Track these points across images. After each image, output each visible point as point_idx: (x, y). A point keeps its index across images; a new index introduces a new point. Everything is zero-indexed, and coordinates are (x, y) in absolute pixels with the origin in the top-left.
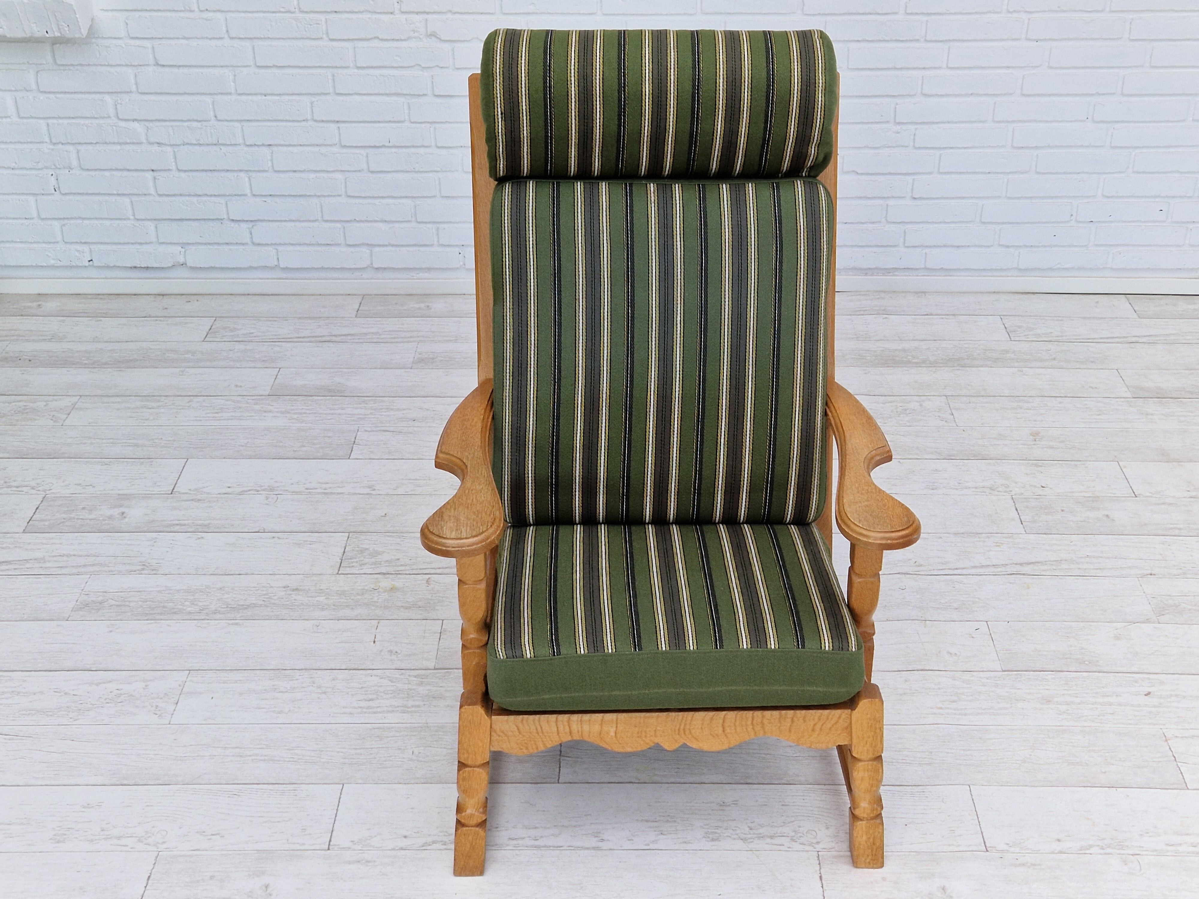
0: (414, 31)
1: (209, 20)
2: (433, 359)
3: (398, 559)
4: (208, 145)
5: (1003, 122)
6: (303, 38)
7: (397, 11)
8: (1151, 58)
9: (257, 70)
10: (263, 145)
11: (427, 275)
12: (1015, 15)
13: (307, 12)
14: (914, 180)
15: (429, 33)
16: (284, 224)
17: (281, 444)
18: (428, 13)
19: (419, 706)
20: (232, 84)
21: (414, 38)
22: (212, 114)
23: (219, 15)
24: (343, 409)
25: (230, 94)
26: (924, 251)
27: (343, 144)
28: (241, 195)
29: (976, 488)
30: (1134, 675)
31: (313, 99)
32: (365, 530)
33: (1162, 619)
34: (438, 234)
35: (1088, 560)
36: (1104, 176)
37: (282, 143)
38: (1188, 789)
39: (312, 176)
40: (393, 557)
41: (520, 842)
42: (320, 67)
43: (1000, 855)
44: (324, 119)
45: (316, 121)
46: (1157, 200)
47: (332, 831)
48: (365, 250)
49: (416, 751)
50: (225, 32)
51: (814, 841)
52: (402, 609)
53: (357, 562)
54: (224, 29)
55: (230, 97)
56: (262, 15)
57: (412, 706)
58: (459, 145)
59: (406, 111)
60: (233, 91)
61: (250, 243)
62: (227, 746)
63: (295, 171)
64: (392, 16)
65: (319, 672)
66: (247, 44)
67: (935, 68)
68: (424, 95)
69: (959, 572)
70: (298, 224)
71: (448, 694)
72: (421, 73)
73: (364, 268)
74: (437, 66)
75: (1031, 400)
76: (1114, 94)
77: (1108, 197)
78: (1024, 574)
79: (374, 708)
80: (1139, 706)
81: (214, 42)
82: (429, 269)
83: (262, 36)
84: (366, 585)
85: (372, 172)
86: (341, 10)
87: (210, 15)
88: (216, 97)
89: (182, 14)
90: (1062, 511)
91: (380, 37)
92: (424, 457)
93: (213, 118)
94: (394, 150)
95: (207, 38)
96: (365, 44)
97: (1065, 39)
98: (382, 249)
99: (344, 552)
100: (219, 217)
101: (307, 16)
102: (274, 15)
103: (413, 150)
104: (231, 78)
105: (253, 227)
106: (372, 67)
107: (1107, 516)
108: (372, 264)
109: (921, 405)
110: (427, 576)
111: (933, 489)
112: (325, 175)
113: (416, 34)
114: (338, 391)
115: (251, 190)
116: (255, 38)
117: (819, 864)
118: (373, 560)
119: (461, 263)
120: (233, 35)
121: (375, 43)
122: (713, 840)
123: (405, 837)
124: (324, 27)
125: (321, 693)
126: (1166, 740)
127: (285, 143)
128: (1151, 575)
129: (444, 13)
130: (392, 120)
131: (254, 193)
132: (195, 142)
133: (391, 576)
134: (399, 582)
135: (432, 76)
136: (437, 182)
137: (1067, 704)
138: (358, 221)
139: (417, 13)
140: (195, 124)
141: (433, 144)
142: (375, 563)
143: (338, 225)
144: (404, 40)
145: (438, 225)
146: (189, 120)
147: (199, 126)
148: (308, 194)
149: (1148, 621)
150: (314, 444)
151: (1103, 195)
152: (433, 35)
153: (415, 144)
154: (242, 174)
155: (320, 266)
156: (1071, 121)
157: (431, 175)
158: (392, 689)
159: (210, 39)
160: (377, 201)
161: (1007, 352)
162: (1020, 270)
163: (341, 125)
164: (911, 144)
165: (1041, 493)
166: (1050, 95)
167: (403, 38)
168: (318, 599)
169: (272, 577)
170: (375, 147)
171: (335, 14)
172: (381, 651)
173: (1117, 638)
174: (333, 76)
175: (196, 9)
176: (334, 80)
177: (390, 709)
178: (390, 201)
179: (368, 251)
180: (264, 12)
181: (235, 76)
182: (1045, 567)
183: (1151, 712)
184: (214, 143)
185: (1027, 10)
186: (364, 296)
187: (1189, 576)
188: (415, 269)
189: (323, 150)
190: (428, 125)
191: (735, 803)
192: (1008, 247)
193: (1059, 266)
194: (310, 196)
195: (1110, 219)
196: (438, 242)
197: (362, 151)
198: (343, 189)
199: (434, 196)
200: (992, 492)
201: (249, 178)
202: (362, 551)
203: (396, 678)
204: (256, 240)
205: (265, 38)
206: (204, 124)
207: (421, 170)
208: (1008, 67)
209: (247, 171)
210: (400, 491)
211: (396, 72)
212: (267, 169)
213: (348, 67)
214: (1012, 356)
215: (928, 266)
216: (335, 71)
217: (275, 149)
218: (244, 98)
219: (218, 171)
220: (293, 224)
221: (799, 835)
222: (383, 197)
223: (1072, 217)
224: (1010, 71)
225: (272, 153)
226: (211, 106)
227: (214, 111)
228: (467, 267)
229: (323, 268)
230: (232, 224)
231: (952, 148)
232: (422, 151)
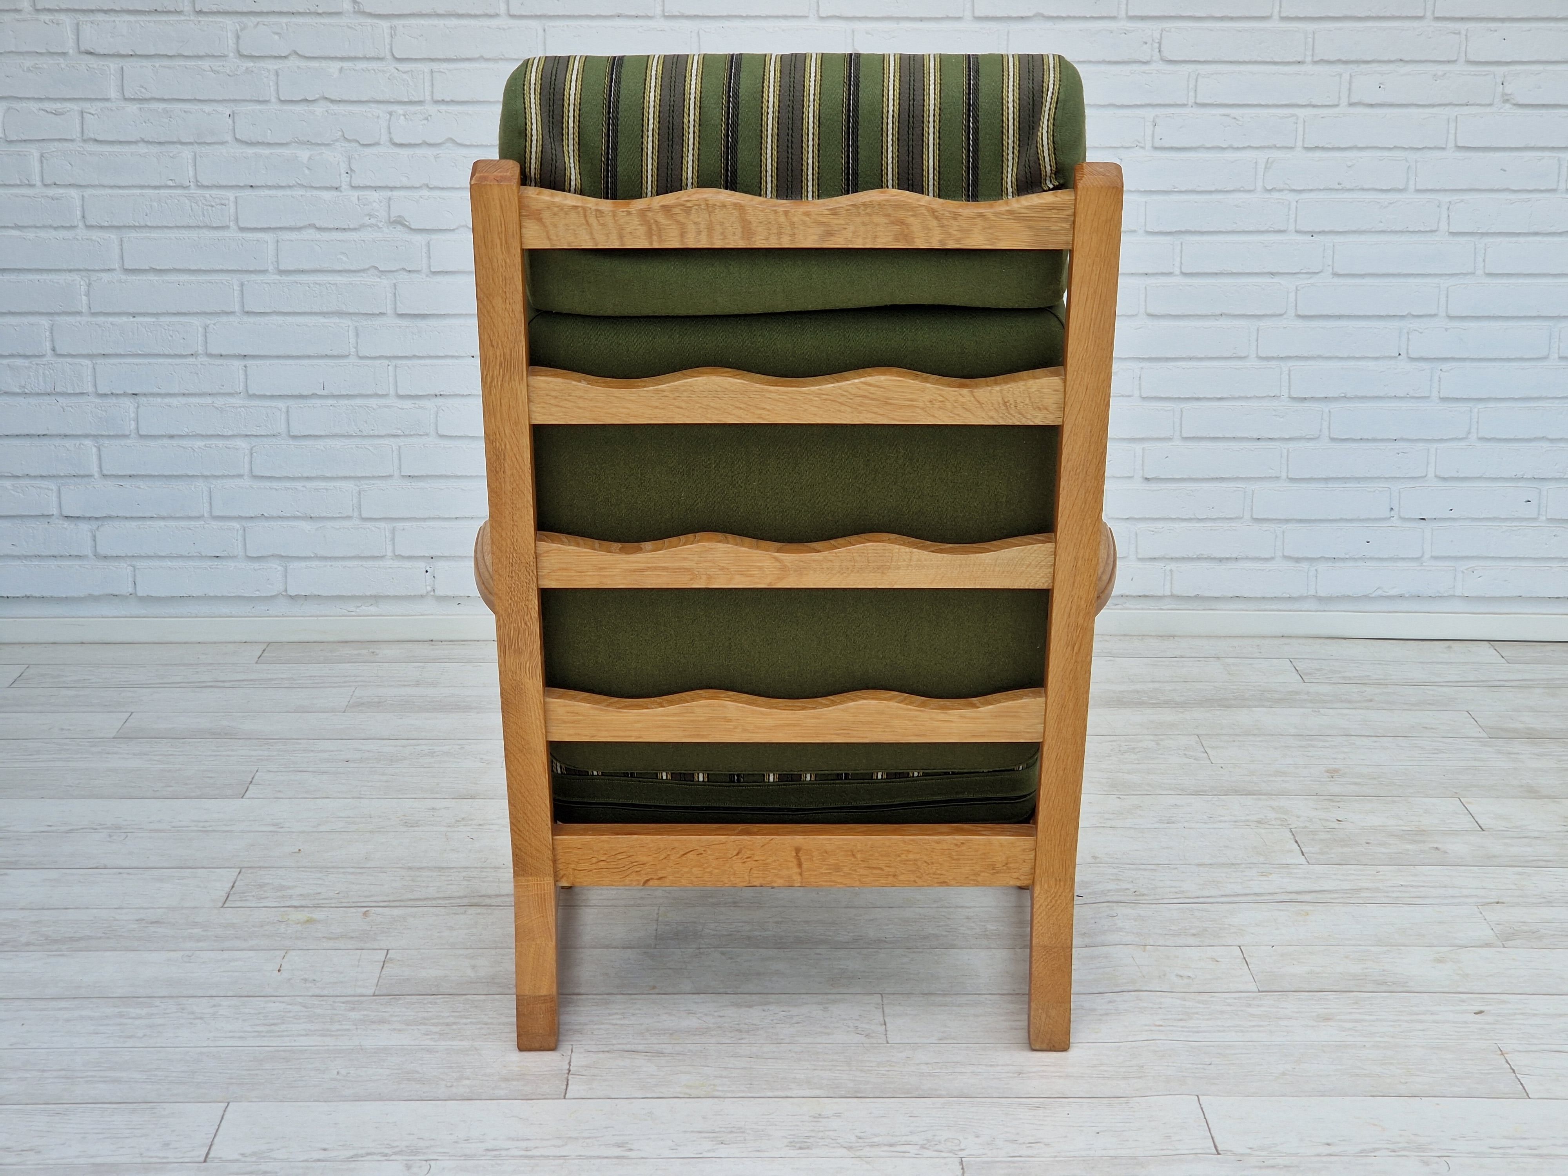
0: (370, 216)
1: (57, 199)
2: (379, 703)
3: (319, 893)
4: (38, 394)
5: (1273, 358)
6: (198, 227)
7: (344, 186)
8: (1484, 261)
9: (123, 277)
10: (125, 394)
11: (373, 609)
12: (1276, 195)
13: (207, 187)
14: (1143, 449)
15: (392, 220)
16: (149, 523)
17: (133, 785)
18: (392, 188)
19: (348, 1030)
20: (84, 298)
21: (369, 226)
22: (48, 345)
23: (73, 193)
24: (232, 750)
25: (79, 313)
26: (1168, 568)
27: (251, 392)
28: (83, 476)
29: (1235, 822)
30: (1461, 995)
31: (209, 322)
32: (266, 865)
33: (1510, 943)
34: (393, 539)
35: (1401, 889)
36: (1435, 445)
37: (156, 390)
38: (1530, 1098)
39: (199, 443)
40: (310, 891)
41: (504, 1153)
42: (222, 271)
43: (1239, 1158)
44: (223, 353)
45: (210, 356)
46: (1520, 485)
47: (211, 1145)
48: (276, 566)
49: (343, 1072)
50: (79, 217)
51: (958, 1148)
52: (324, 940)
53: (254, 896)
54: (79, 213)
55: (78, 318)
56: (138, 191)
57: (338, 1030)
58: (432, 393)
59: (352, 340)
60: (85, 309)
61: (91, 555)
62: (45, 1069)
63: (172, 437)
64: (336, 193)
65: (191, 1000)
66: (113, 236)
67: (1163, 274)
68: (382, 314)
69: (1201, 900)
70: (172, 523)
71: (394, 1019)
72: (379, 280)
73: (272, 597)
74: (404, 269)
75: (1329, 738)
76: (1435, 315)
77: (1445, 479)
78: (1301, 902)
79: (278, 1032)
80: (1466, 1023)
81: (62, 234)
82: (376, 598)
83: (137, 224)
84: (268, 918)
85: (294, 437)
86: (259, 184)
87: (61, 191)
88: (57, 318)
89: (16, 191)
90: (1368, 843)
91: (318, 226)
92: (362, 796)
93: (49, 352)
94: (330, 402)
95: (51, 227)
96: (294, 235)
97: (1354, 232)
98: (303, 564)
99: (233, 887)
100: (46, 513)
101: (207, 193)
102: (157, 191)
103: (359, 401)
104: (84, 288)
105: (98, 528)
106: (303, 272)
107: (1437, 848)
108: (286, 590)
109: (1158, 744)
110: (365, 909)
111: (1168, 823)
112: (221, 443)
113: (373, 221)
114: (226, 734)
115: (100, 467)
116: (125, 227)
117: (963, 1169)
118: (279, 894)
119: (429, 588)
120: (91, 221)
121: (311, 234)
122: (800, 1148)
123: (325, 1150)
124: (232, 210)
125: (194, 1019)
126: (1502, 1054)
127: (159, 391)
128: (1498, 903)
129: (416, 188)
130: (329, 353)
131: (105, 472)
132: (18, 391)
133: (306, 909)
134: (317, 915)
135: (395, 285)
136: (395, 453)
137: (1356, 1021)
138: (267, 518)
139: (376, 188)
140: (19, 362)
141: (392, 392)
142: (283, 897)
143: (236, 525)
144: (355, 229)
145: (395, 525)
146: (12, 356)
147: (26, 364)
148: (190, 473)
149: (1488, 945)
150: (186, 784)
151: (1436, 476)
152: (399, 222)
153: (364, 392)
154: (87, 442)
155: (200, 593)
156: (1377, 358)
157: (386, 441)
158: (307, 1014)
159: (56, 228)
160: (299, 485)
161: (1297, 693)
162: (1320, 599)
163: (249, 362)
164: (1137, 393)
165: (1336, 826)
166: (1340, 317)
167: (351, 227)
168: (190, 931)
169: (119, 911)
170: (301, 397)
171: (250, 190)
172: (290, 979)
173: (1439, 961)
174: (242, 285)
175: (39, 183)
176: (242, 291)
177: (304, 1033)
178: (322, 484)
179: (279, 568)
180: (142, 187)
181: (89, 285)
182: (1336, 895)
183: (1482, 1029)
184: (49, 391)
185: (1294, 188)
186: (269, 643)
187: (1554, 904)
188: (353, 598)
189: (219, 402)
190: (386, 362)
191: (838, 1115)
192: (1298, 560)
193: (1379, 592)
194: (193, 476)
195: (1452, 515)
196: (394, 551)
197: (281, 404)
198: (247, 466)
199: (390, 476)
200: (1259, 825)
201: (99, 449)
202: (261, 886)
203: (314, 1004)
204: (101, 551)
205: (140, 227)
206: (36, 361)
207: (372, 433)
208: (1272, 274)
209: (95, 436)
210: (322, 829)
211: (339, 279)
212: (128, 433)
213: (264, 272)
214: (1305, 697)
215: (1175, 592)
216: (246, 277)
217: (143, 400)
218: (101, 319)
219: (51, 436)
220: (162, 523)
221: (933, 1143)
222: (308, 478)
223: (1392, 512)
224: (1276, 280)
225: (138, 407)
226: (47, 333)
227: (53, 341)
228: (437, 593)
229: (206, 598)
230: (66, 524)
231: (1198, 399)
232: (373, 402)
